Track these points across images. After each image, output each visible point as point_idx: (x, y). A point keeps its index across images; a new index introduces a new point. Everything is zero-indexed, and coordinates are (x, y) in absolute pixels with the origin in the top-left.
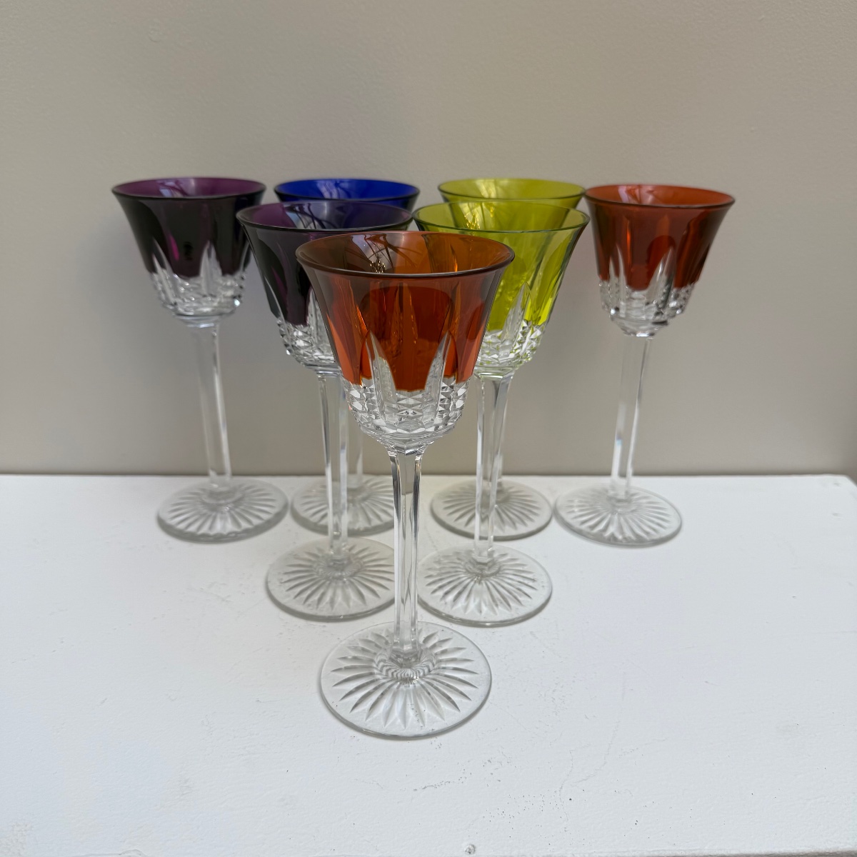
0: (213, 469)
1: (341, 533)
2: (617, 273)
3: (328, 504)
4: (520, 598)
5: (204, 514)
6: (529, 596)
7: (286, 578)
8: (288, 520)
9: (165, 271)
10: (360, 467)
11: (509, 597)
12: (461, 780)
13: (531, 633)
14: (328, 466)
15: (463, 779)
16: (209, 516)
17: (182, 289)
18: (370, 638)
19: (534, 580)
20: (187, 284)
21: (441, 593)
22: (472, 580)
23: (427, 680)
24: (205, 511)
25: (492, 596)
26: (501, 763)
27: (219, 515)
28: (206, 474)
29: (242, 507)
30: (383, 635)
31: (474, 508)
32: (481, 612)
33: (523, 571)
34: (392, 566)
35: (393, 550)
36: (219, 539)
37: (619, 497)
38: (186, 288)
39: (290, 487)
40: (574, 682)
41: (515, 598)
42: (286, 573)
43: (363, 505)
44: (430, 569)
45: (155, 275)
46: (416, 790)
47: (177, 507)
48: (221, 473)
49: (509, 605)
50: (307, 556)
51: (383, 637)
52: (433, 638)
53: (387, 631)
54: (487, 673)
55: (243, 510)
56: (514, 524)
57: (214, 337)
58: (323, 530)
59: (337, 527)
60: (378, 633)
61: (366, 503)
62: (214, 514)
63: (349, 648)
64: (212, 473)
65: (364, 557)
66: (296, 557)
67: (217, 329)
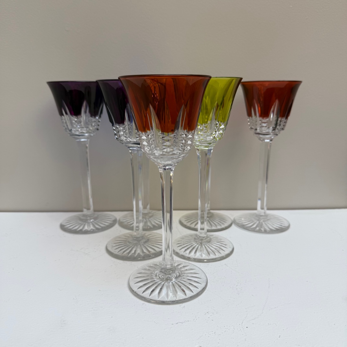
0: (85, 208)
1: (139, 229)
2: (255, 114)
3: (134, 219)
4: (220, 252)
5: (80, 224)
6: (224, 251)
7: (115, 245)
8: (117, 226)
9: (67, 116)
10: (148, 207)
11: (215, 251)
12: (194, 320)
13: (225, 264)
14: (134, 200)
15: (195, 320)
16: (82, 224)
17: (74, 122)
18: (151, 266)
19: (226, 245)
20: (76, 120)
21: (184, 250)
22: (198, 244)
23: (178, 280)
24: (81, 222)
25: (207, 250)
26: (213, 313)
27: (86, 224)
28: (82, 211)
29: (97, 221)
30: (158, 264)
31: (198, 220)
32: (202, 256)
33: (221, 241)
34: (162, 240)
35: (162, 235)
36: (86, 232)
37: (261, 214)
38: (76, 121)
39: (118, 215)
40: (246, 282)
41: (218, 251)
42: (115, 243)
43: (150, 219)
44: (179, 241)
45: (63, 117)
46: (173, 324)
47: (69, 221)
48: (88, 209)
49: (215, 254)
50: (124, 237)
51: (157, 265)
52: (181, 265)
53: (160, 263)
54: (206, 279)
55: (98, 222)
56: (216, 226)
57: (87, 147)
58: (131, 229)
59: (138, 227)
60: (156, 264)
61: (151, 218)
62: (84, 223)
63: (142, 269)
64: (85, 210)
65: (150, 237)
66: (120, 238)
67: (88, 142)
